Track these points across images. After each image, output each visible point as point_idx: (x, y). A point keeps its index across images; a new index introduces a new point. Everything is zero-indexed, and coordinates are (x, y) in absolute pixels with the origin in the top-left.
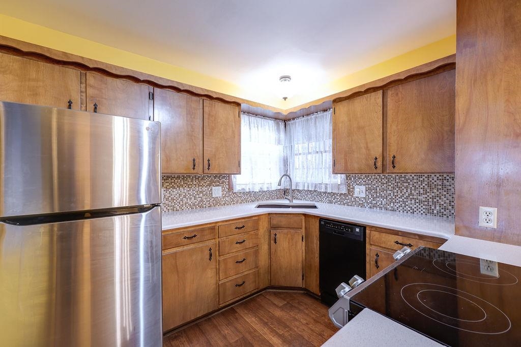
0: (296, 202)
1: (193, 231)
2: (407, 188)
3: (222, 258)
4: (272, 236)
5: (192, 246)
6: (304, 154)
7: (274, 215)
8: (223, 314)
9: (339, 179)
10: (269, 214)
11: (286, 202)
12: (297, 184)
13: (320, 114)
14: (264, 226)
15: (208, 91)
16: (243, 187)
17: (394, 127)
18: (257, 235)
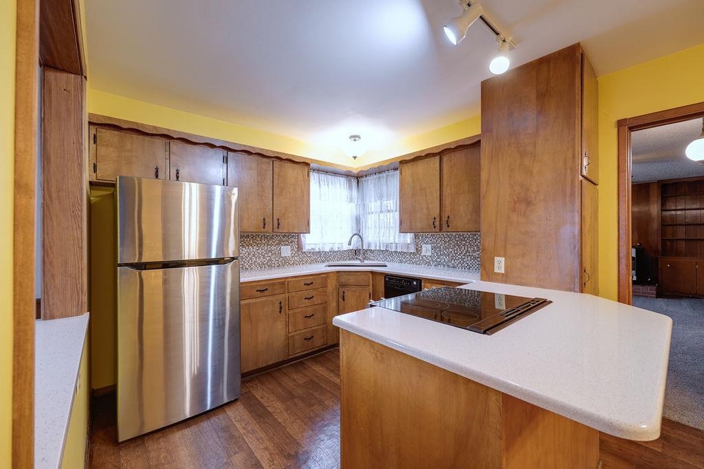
0: (366, 262)
1: (265, 285)
2: (464, 245)
3: (291, 312)
4: (341, 294)
5: (264, 299)
6: (376, 213)
7: (343, 274)
8: (292, 365)
9: (409, 238)
10: (338, 272)
11: (358, 262)
12: (369, 245)
13: (391, 173)
14: (332, 284)
15: (277, 153)
16: (313, 246)
17: (449, 191)
18: (326, 292)
